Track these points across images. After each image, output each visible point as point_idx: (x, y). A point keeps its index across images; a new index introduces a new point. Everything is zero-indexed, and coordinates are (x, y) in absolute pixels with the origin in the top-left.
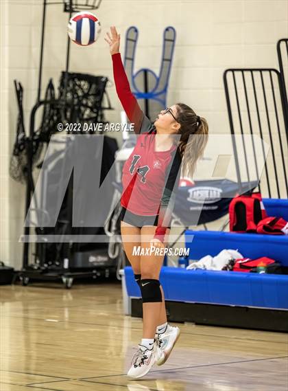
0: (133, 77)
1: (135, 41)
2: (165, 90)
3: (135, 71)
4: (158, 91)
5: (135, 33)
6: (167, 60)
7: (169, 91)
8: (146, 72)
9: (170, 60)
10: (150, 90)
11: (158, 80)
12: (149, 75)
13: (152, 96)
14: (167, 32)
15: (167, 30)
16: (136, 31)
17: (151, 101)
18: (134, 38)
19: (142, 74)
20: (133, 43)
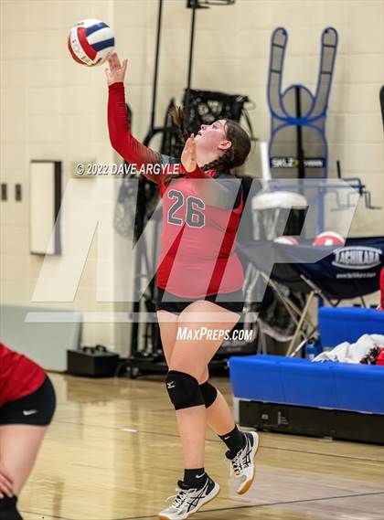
0: (281, 97)
1: (283, 48)
2: (324, 114)
3: (284, 88)
4: (314, 115)
5: (284, 37)
6: (326, 73)
7: (329, 114)
8: (298, 89)
9: (331, 74)
10: (303, 114)
11: (314, 100)
12: (303, 93)
13: (307, 121)
14: (326, 35)
15: (326, 31)
16: (285, 33)
17: (305, 129)
18: (282, 44)
19: (293, 92)
20: (281, 50)
